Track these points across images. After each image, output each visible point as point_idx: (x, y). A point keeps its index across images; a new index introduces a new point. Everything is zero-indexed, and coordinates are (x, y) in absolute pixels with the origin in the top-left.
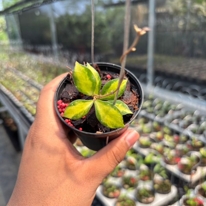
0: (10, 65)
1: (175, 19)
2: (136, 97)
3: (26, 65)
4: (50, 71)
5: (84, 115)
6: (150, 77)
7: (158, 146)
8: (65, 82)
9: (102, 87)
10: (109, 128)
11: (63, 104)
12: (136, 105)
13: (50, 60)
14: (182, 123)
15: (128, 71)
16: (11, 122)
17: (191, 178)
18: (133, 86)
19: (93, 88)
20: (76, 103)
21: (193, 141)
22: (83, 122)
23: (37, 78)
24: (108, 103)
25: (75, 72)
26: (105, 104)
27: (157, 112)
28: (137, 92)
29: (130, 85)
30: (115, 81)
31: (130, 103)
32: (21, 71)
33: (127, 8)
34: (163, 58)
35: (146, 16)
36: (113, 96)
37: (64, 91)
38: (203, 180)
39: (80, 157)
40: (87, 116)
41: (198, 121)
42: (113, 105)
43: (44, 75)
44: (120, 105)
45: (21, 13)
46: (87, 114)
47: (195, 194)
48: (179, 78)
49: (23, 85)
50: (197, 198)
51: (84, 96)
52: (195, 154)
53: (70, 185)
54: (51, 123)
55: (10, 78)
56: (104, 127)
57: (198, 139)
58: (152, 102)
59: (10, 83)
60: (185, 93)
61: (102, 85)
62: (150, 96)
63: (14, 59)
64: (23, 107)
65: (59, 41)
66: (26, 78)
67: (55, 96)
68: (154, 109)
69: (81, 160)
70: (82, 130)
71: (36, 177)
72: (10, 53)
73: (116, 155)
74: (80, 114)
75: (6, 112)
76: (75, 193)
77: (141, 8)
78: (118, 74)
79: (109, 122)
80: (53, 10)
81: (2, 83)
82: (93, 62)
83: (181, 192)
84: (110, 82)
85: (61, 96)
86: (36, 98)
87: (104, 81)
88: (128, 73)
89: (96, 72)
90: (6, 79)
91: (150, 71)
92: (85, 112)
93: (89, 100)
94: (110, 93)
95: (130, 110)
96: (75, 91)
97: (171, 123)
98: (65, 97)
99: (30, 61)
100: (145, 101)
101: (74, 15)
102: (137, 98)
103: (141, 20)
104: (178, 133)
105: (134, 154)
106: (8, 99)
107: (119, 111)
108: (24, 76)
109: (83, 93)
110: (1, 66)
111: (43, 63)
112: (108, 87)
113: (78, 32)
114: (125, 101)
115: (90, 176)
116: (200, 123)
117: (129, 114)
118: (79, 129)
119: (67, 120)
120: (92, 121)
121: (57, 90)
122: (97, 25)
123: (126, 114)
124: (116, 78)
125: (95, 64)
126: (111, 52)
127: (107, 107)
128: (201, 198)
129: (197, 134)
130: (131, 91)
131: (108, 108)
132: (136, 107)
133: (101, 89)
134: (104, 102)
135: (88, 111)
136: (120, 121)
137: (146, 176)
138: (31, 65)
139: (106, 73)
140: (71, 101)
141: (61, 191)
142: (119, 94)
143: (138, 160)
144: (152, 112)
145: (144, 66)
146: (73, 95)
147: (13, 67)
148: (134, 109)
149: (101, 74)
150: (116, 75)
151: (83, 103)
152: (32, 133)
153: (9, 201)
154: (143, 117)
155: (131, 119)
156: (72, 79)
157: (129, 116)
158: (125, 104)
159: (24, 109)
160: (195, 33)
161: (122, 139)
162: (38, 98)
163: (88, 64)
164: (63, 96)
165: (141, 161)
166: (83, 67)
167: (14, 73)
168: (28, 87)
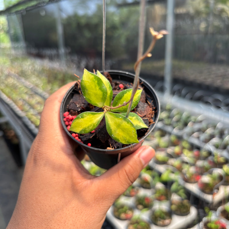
0: (12, 71)
1: (196, 21)
2: (151, 109)
3: (29, 71)
4: (55, 78)
5: (93, 129)
6: (168, 85)
7: (175, 162)
8: (72, 92)
9: (114, 97)
10: (121, 144)
11: (70, 117)
12: (152, 118)
13: (56, 65)
14: (203, 137)
15: (143, 80)
16: (13, 134)
17: (213, 199)
18: (149, 97)
19: (104, 99)
20: (85, 115)
21: (216, 157)
22: (92, 137)
23: (41, 85)
24: (120, 116)
25: (83, 81)
26: (117, 117)
27: (175, 124)
28: (152, 104)
29: (145, 96)
30: (128, 91)
31: (145, 116)
32: (24, 77)
33: (142, 8)
34: (183, 64)
35: (164, 18)
36: (126, 108)
37: (71, 102)
38: (226, 201)
39: (89, 176)
40: (97, 130)
41: (222, 134)
42: (125, 118)
43: (49, 82)
44: (134, 118)
45: (25, 13)
46: (97, 128)
47: (217, 217)
48: (200, 86)
49: (26, 93)
50: (219, 221)
51: (94, 108)
52: (218, 172)
53: (77, 207)
54: (56, 137)
55: (11, 85)
56: (116, 142)
57: (221, 155)
58: (170, 113)
59: (11, 90)
60: (207, 103)
61: (114, 96)
62: (168, 107)
63: (16, 64)
64: (26, 117)
65: (67, 45)
66: (29, 85)
67: (61, 108)
68: (172, 120)
69: (90, 179)
70: (91, 146)
71: (39, 198)
72: (12, 58)
73: (129, 174)
74: (88, 127)
75: (7, 123)
76: (83, 216)
77: (158, 9)
78: (131, 84)
79: (122, 137)
80: (60, 10)
81: (2, 90)
82: (104, 70)
83: (202, 214)
84: (123, 92)
85: (68, 108)
86: (40, 107)
87: (117, 91)
88: (142, 83)
89: (107, 81)
90: (7, 86)
91: (168, 78)
92: (94, 126)
93: (99, 113)
94: (123, 105)
95: (145, 123)
96: (84, 102)
97: (191, 137)
98: (73, 109)
99: (34, 67)
100: (162, 111)
101: (84, 16)
102: (153, 111)
103: (158, 22)
104: (199, 148)
105: (148, 171)
106: (9, 109)
107: (132, 124)
108: (27, 83)
109: (92, 104)
110: (2, 72)
111: (48, 68)
112: (120, 98)
113: (87, 34)
114: (139, 113)
115: (99, 197)
116: (223, 136)
117: (143, 128)
118: (87, 144)
119: (74, 134)
120: (102, 136)
121: (63, 101)
122: (109, 26)
123: (140, 128)
124: (129, 88)
125: (106, 72)
126: (125, 56)
127: (118, 121)
128: (223, 221)
129: (220, 149)
130: (147, 102)
131: (120, 121)
132: (152, 120)
133: (113, 100)
134: (116, 115)
135: (98, 125)
136: (134, 136)
137: (162, 195)
138: (35, 70)
139: (118, 82)
140: (79, 113)
141: (66, 214)
142: (133, 105)
143: (153, 177)
144: (170, 125)
145: (161, 73)
146: (82, 106)
147: (15, 72)
148: (150, 123)
149: (113, 84)
150: (130, 84)
151: (92, 116)
152: (34, 149)
153: (9, 224)
154: (160, 129)
155: (146, 134)
156: (80, 89)
157: (144, 131)
158: (139, 117)
159: (27, 120)
160: (219, 37)
161: (135, 157)
162: (42, 108)
163: (98, 72)
164: (70, 108)
165: (157, 178)
166: (93, 75)
167: (16, 79)
168: (31, 95)
